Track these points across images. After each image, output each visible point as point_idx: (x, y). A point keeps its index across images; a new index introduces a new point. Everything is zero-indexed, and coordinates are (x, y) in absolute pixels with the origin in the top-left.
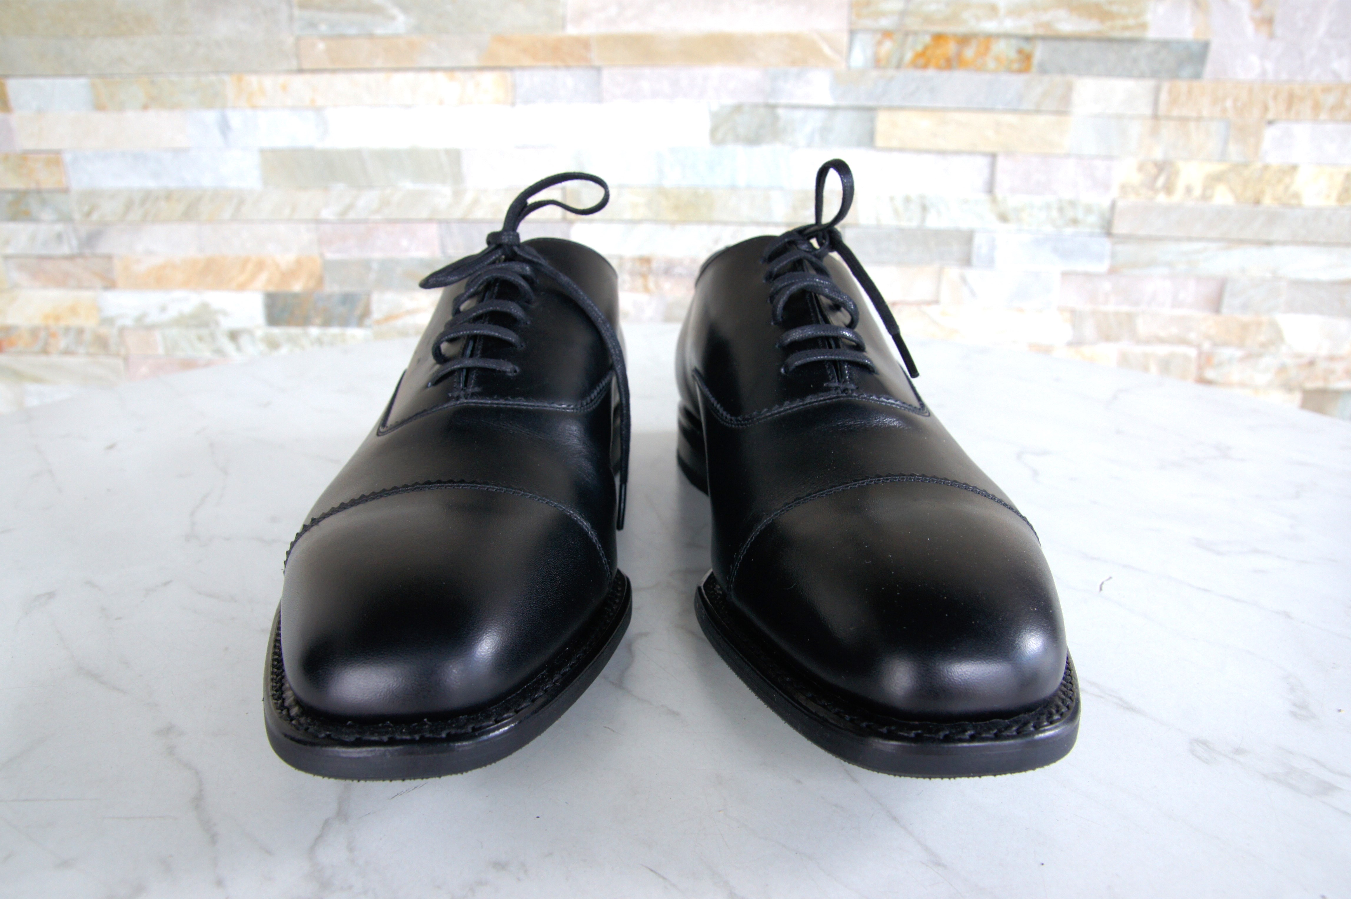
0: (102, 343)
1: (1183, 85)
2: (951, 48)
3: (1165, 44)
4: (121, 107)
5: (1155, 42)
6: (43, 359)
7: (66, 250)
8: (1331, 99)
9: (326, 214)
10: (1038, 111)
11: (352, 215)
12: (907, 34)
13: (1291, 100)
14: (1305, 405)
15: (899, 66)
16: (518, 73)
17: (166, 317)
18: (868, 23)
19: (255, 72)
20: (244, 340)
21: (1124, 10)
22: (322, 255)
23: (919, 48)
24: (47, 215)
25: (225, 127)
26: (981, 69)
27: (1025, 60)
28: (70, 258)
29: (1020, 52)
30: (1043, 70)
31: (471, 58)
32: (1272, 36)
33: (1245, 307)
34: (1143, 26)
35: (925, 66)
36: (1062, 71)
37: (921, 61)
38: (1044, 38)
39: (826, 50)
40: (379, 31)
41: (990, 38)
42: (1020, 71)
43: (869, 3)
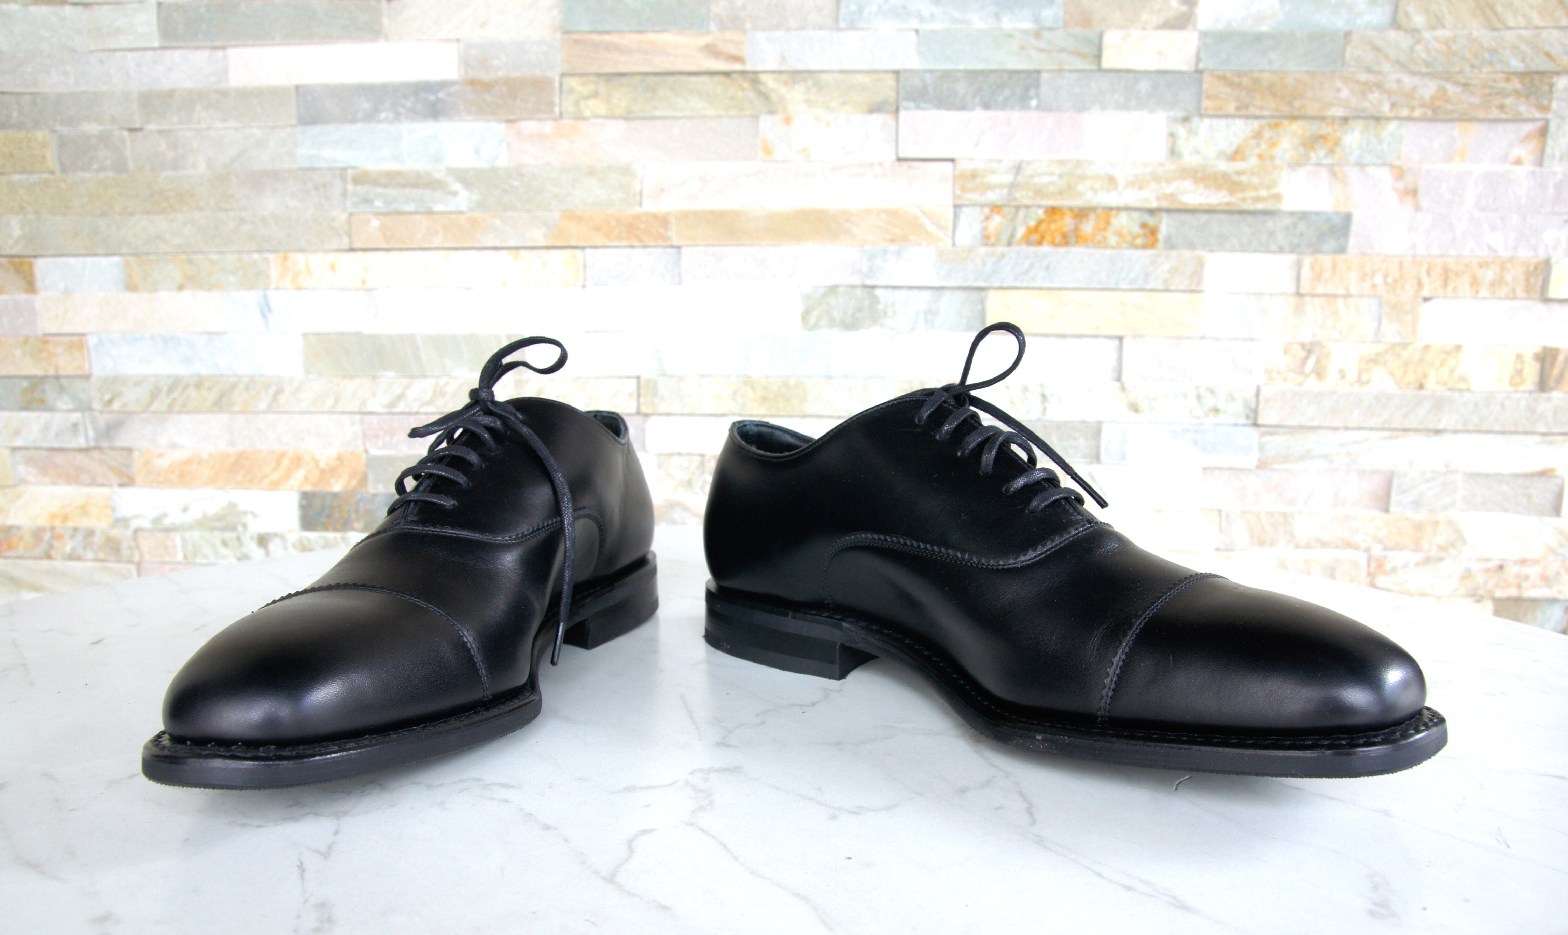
0: (113, 546)
1: (1326, 260)
2: (1067, 222)
3: (1303, 216)
4: (154, 288)
5: (1292, 214)
6: (45, 563)
7: (81, 441)
8: (1489, 275)
9: (375, 405)
10: (1166, 290)
11: (401, 407)
12: (1018, 208)
13: (1446, 276)
14: (1497, 613)
15: (1010, 242)
16: (588, 252)
17: (188, 518)
18: (975, 197)
19: (303, 251)
20: (275, 546)
21: (1255, 180)
22: (366, 451)
23: (1032, 224)
24: (64, 403)
25: (266, 309)
26: (1101, 244)
27: (1150, 234)
28: (85, 450)
29: (1144, 226)
30: (1171, 245)
31: (538, 236)
32: (1418, 208)
33: (1417, 504)
34: (1277, 197)
35: (1040, 243)
36: (1192, 246)
37: (1035, 237)
38: (1168, 211)
39: (930, 227)
40: (439, 208)
41: (1109, 210)
42: (1144, 247)
43: (974, 175)
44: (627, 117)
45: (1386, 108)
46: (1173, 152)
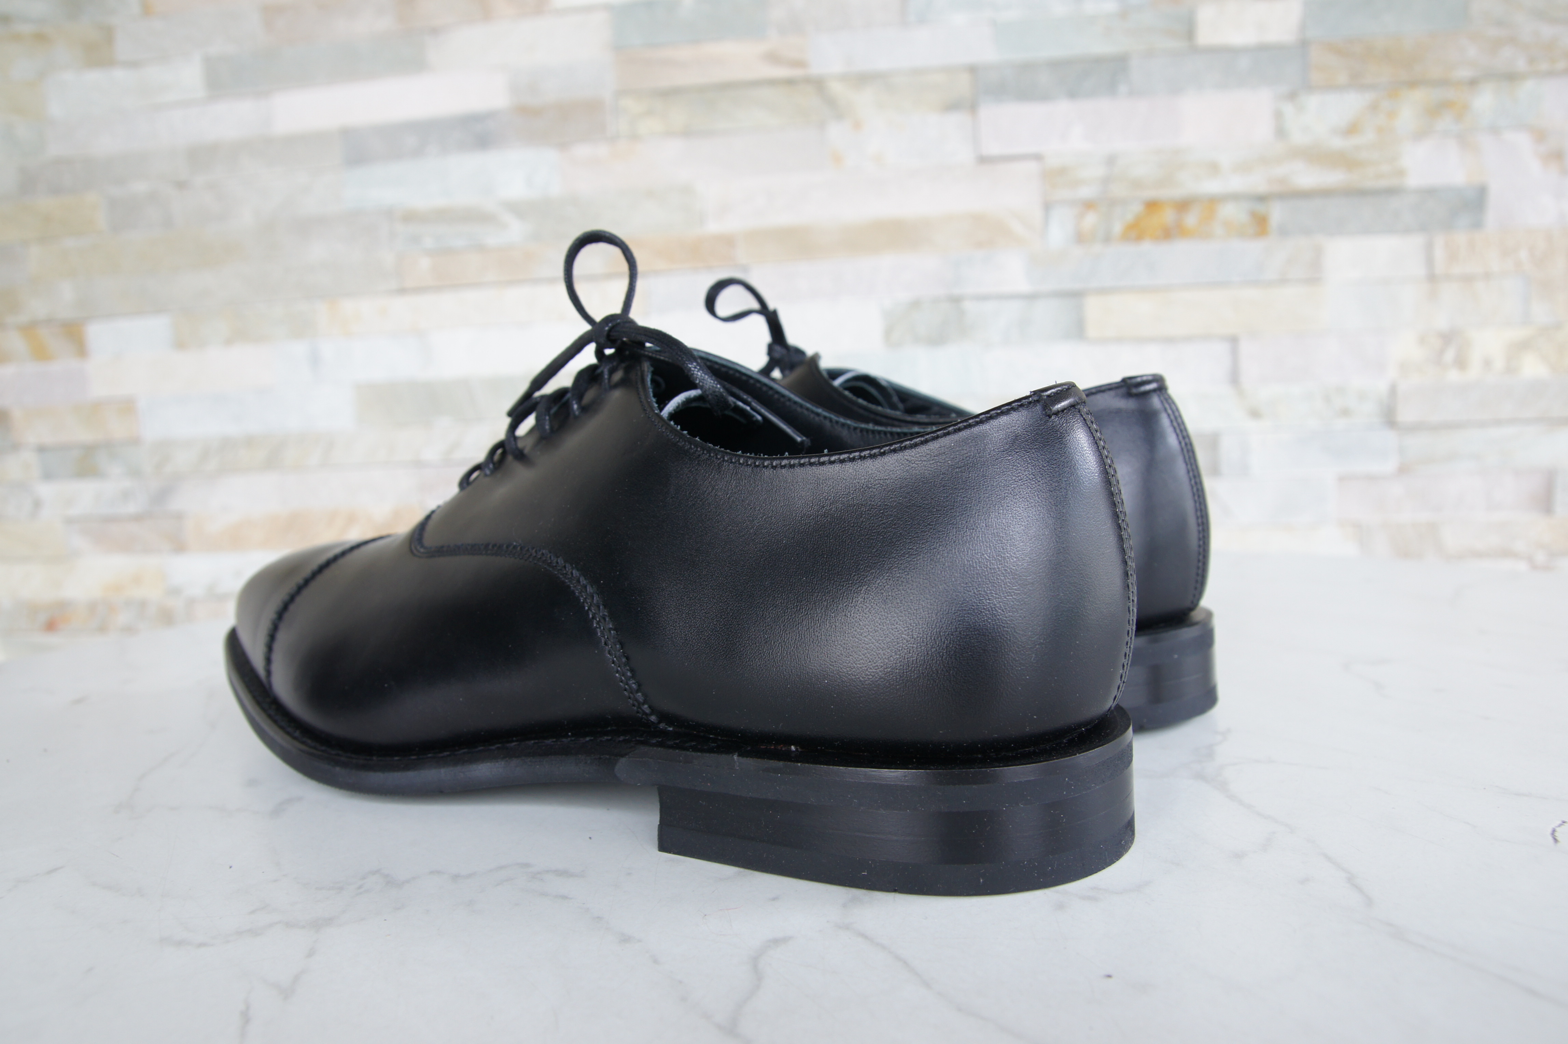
0: (166, 614)
1: (1461, 238)
2: (1168, 216)
3: (1430, 192)
4: (204, 344)
5: (1418, 190)
7: (132, 508)
9: (430, 453)
10: (1283, 281)
11: (458, 454)
12: (1113, 203)
15: (1107, 239)
16: (651, 279)
18: (1065, 194)
19: (353, 297)
21: (1375, 155)
22: (422, 503)
23: (1130, 219)
24: (116, 469)
25: (315, 361)
26: (1207, 236)
27: (1260, 222)
29: (1253, 214)
30: (1284, 232)
31: (597, 266)
32: (1564, 172)
34: (1401, 173)
35: (1140, 239)
36: (1308, 232)
37: (1134, 234)
38: (1280, 196)
39: (1018, 228)
40: (490, 242)
41: (1213, 202)
42: (1255, 236)
43: (1062, 171)
44: (687, 133)
45: (1521, 64)
46: (1281, 132)
